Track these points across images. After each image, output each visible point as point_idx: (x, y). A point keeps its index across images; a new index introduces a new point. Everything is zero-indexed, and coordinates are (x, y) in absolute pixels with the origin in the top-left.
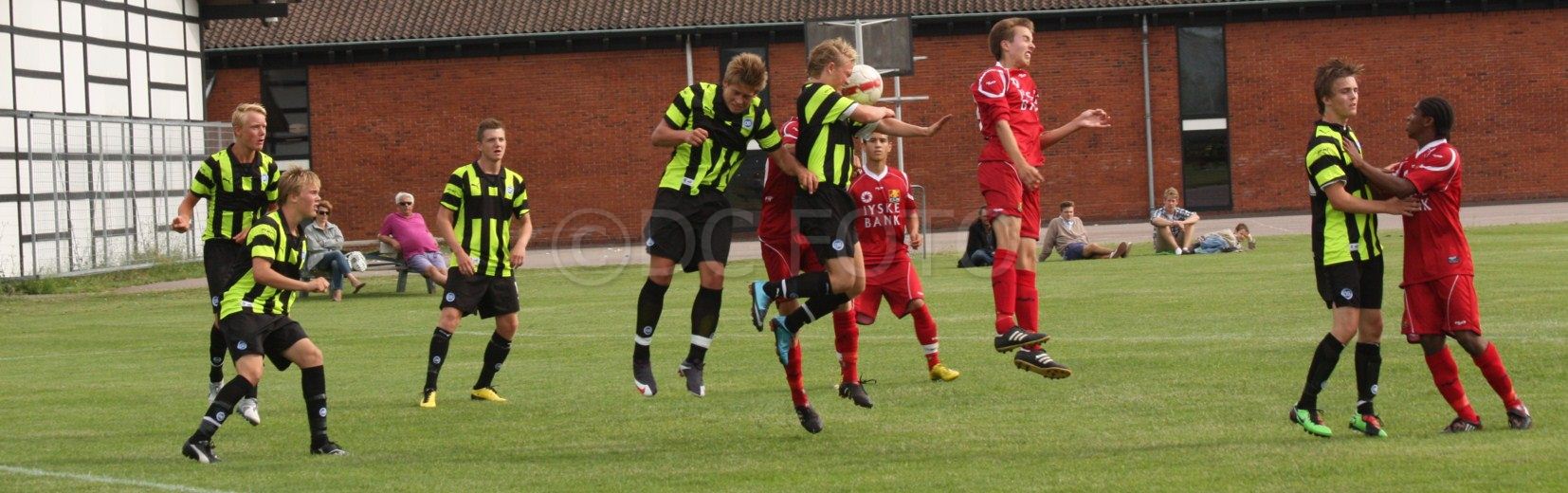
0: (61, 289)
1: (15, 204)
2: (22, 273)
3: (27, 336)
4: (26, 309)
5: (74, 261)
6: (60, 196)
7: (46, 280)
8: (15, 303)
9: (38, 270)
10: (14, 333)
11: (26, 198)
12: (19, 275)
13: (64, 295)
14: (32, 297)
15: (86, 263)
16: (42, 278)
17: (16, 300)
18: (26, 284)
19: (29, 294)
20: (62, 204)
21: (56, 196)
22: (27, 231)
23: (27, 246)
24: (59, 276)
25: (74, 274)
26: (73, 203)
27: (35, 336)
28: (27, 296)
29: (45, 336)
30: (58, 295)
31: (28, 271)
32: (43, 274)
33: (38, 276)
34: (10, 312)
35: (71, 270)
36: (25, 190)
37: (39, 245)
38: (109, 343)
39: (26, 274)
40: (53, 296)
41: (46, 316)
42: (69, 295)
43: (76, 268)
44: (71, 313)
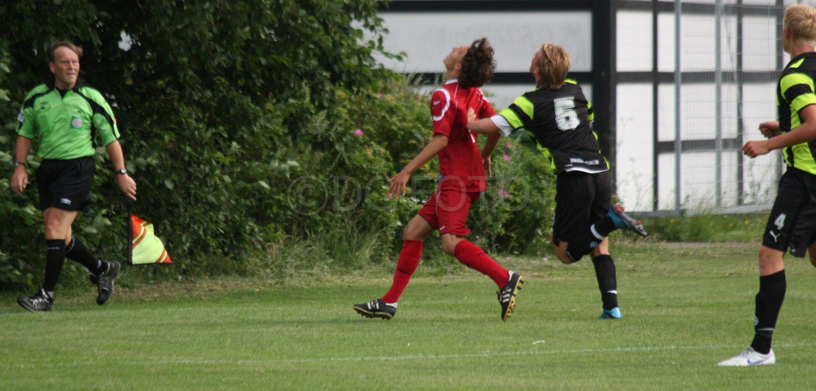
0: (721, 234)
1: (648, 88)
2: (656, 204)
3: (664, 312)
4: (662, 266)
5: (747, 188)
6: (727, 77)
7: (696, 218)
8: (642, 255)
9: (682, 201)
10: (641, 307)
11: (669, 78)
12: (649, 208)
13: (728, 245)
14: (673, 246)
15: (767, 192)
16: (689, 214)
17: (645, 251)
18: (662, 224)
19: (669, 240)
20: (730, 91)
21: (719, 77)
22: (667, 134)
23: (667, 161)
24: (721, 212)
25: (743, 210)
26: (748, 89)
27: (678, 312)
28: (663, 245)
29: (694, 312)
30: (719, 245)
31: (667, 201)
32: (691, 207)
33: (683, 212)
34: (634, 270)
35: (740, 202)
36: (666, 65)
37: (688, 159)
38: (806, 328)
39: (661, 207)
40: (708, 245)
41: (697, 278)
42: (735, 245)
43: (747, 200)
44: (739, 275)
